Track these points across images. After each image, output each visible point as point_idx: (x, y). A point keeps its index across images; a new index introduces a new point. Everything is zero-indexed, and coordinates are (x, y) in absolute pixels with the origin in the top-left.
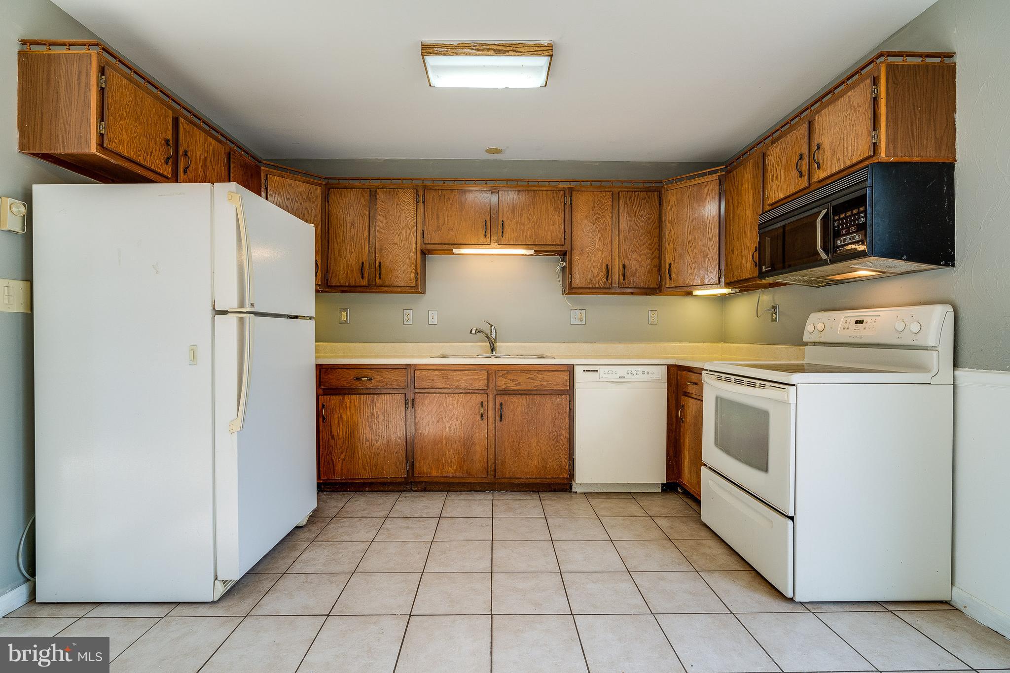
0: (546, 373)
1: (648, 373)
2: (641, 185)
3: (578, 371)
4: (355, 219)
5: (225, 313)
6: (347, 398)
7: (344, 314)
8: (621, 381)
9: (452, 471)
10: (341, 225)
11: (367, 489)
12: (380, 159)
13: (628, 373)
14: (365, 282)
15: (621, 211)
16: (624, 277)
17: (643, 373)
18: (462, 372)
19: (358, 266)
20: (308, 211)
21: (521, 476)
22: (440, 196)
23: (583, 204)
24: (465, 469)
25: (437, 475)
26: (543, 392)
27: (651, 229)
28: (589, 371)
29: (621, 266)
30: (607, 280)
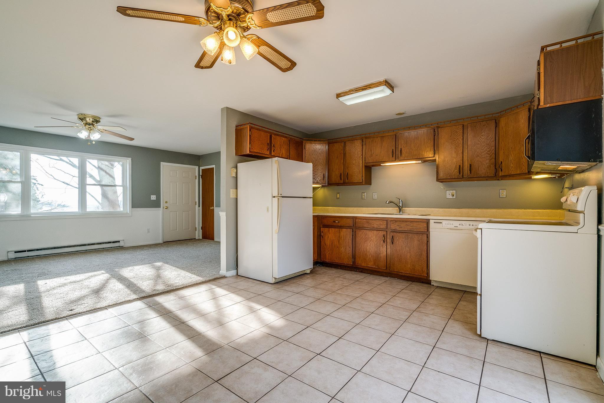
0: (414, 223)
1: (473, 225)
2: (483, 117)
3: (432, 222)
4: (338, 155)
5: (274, 197)
6: (330, 229)
7: (338, 195)
8: (456, 229)
9: (371, 265)
10: (333, 158)
11: (339, 268)
12: (352, 126)
13: (460, 225)
14: (342, 182)
15: (469, 134)
16: (470, 171)
17: (470, 225)
18: (375, 221)
19: (339, 175)
20: (320, 155)
21: (402, 272)
22: (372, 141)
23: (444, 134)
24: (376, 264)
25: (364, 265)
26: (413, 232)
27: (490, 142)
28: (436, 223)
29: (469, 166)
30: (460, 174)
